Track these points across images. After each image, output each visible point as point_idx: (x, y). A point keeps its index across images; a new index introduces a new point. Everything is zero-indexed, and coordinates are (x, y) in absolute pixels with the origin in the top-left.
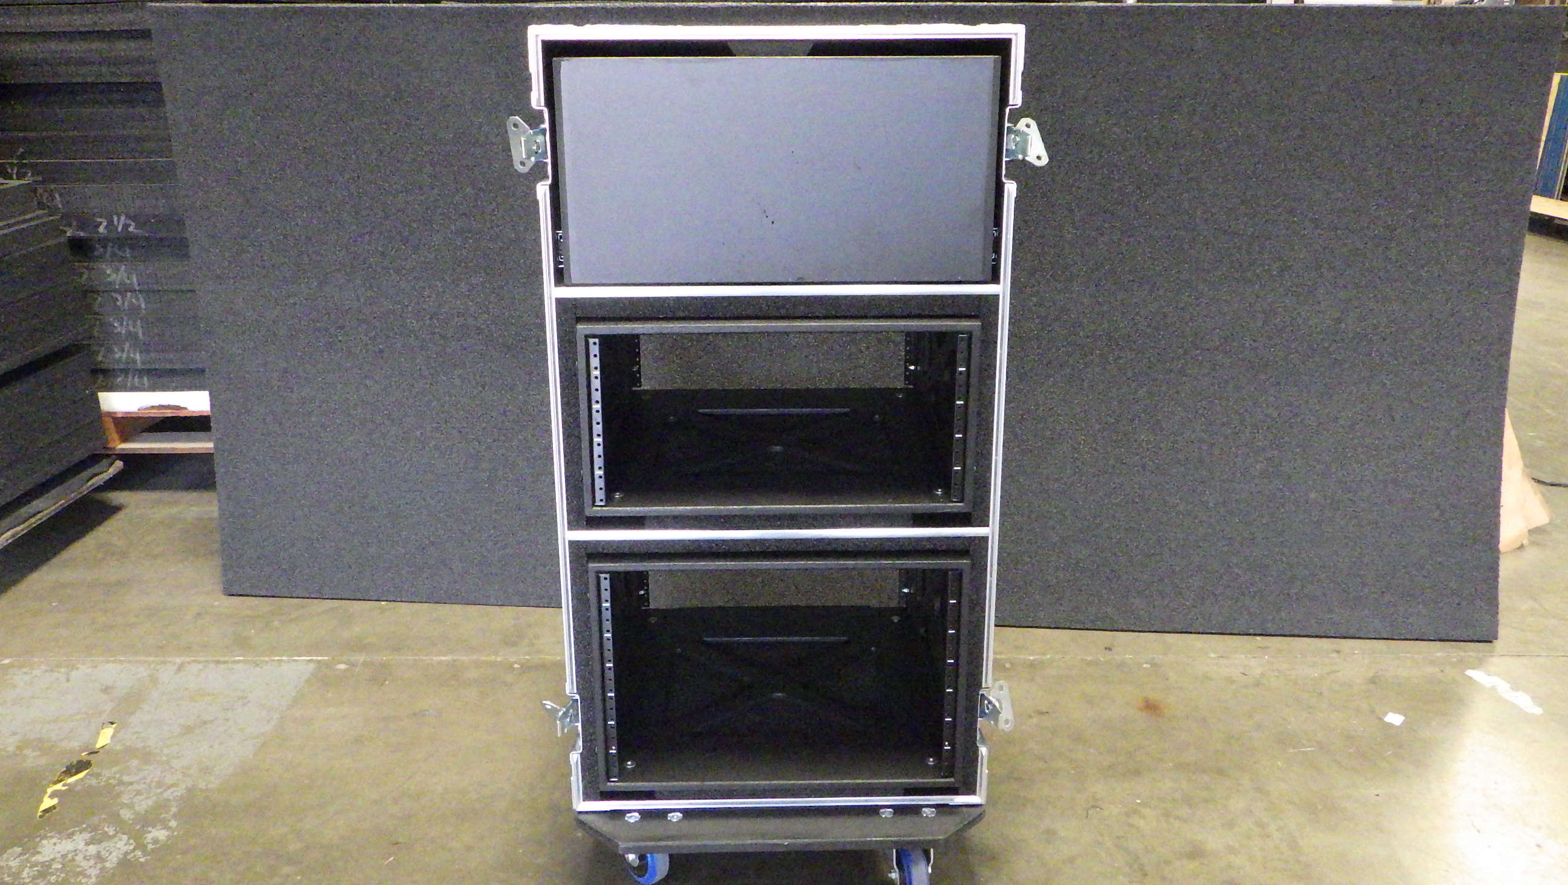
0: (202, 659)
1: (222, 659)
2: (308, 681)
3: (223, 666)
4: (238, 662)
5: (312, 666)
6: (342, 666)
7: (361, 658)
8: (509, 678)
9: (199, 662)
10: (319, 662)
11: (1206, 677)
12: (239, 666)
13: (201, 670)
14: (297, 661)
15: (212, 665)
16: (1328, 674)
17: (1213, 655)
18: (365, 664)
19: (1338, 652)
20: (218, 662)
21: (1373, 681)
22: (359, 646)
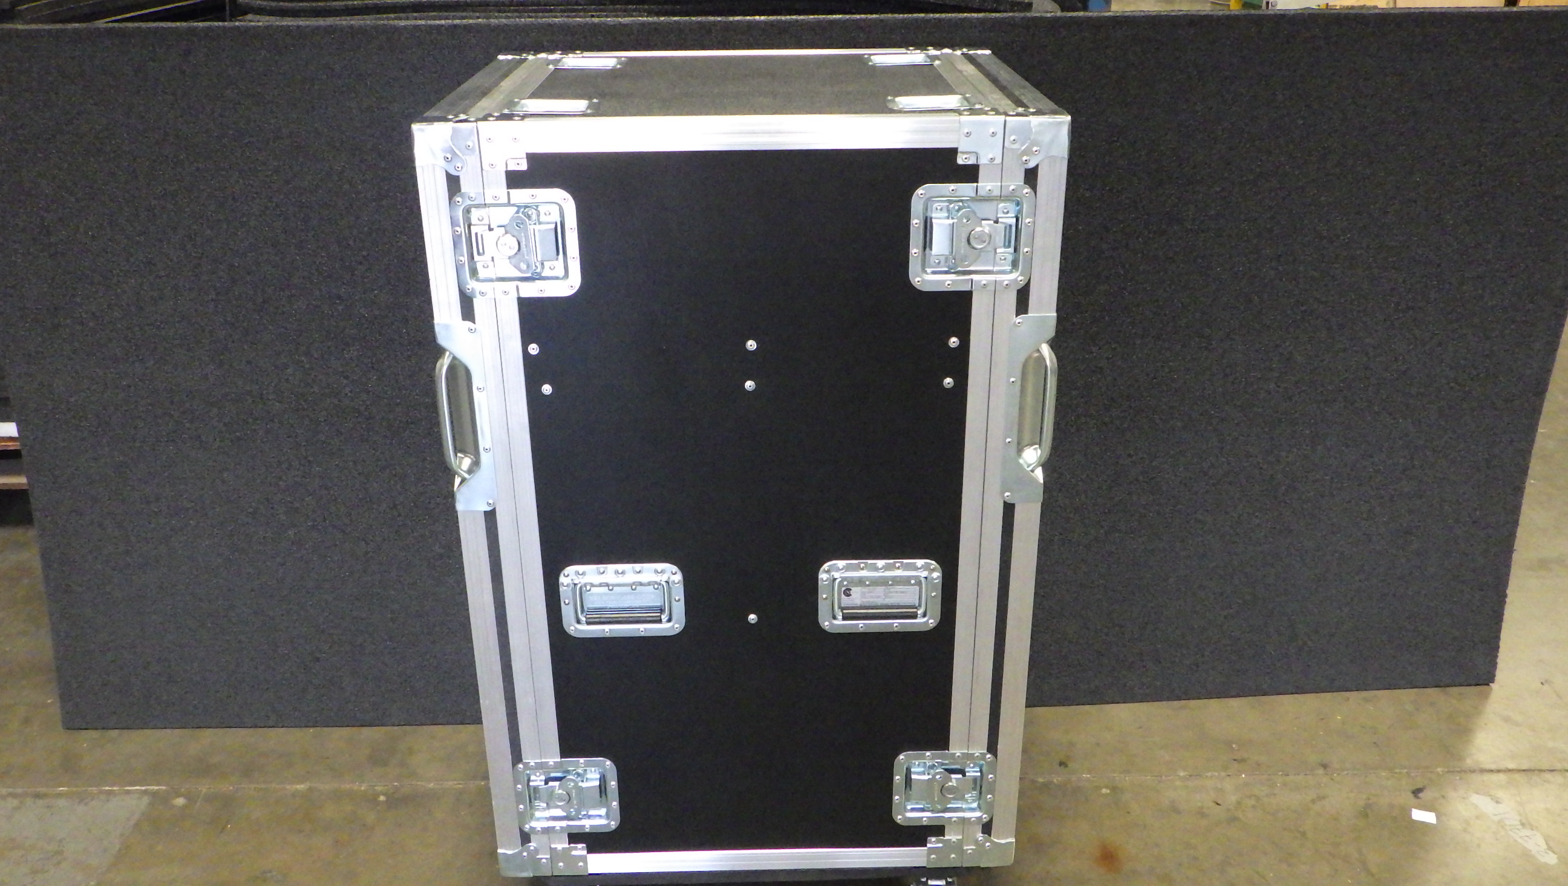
0: (19, 791)
1: (42, 790)
2: (137, 825)
3: (40, 802)
4: (60, 795)
5: (146, 800)
6: (180, 801)
7: (204, 787)
8: (371, 817)
9: (14, 796)
10: (154, 794)
11: (1175, 810)
12: (61, 802)
13: (17, 809)
14: (128, 792)
15: (29, 801)
16: (1313, 801)
17: (1182, 774)
18: (209, 799)
19: (1325, 766)
20: (38, 796)
21: (1364, 813)
22: (203, 769)
